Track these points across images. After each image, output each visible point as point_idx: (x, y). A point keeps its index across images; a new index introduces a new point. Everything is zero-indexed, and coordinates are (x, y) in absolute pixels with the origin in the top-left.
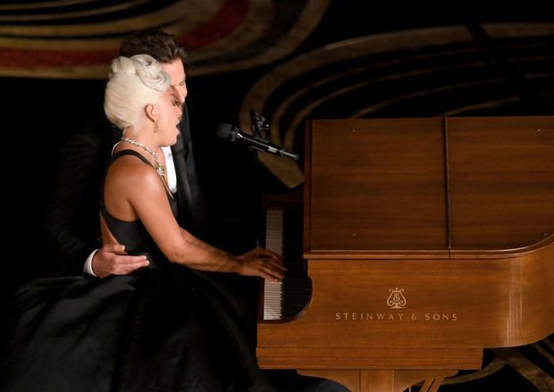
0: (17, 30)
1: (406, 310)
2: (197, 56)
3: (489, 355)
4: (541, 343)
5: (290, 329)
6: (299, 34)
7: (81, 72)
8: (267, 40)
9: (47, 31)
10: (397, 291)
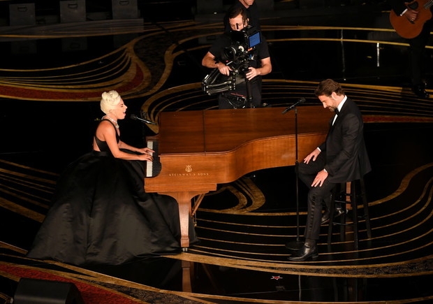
0: (70, 87)
1: (192, 172)
2: (126, 93)
3: (219, 186)
4: (236, 181)
5: (155, 180)
6: (157, 88)
7: (90, 99)
8: (149, 88)
9: (79, 86)
10: (189, 166)
